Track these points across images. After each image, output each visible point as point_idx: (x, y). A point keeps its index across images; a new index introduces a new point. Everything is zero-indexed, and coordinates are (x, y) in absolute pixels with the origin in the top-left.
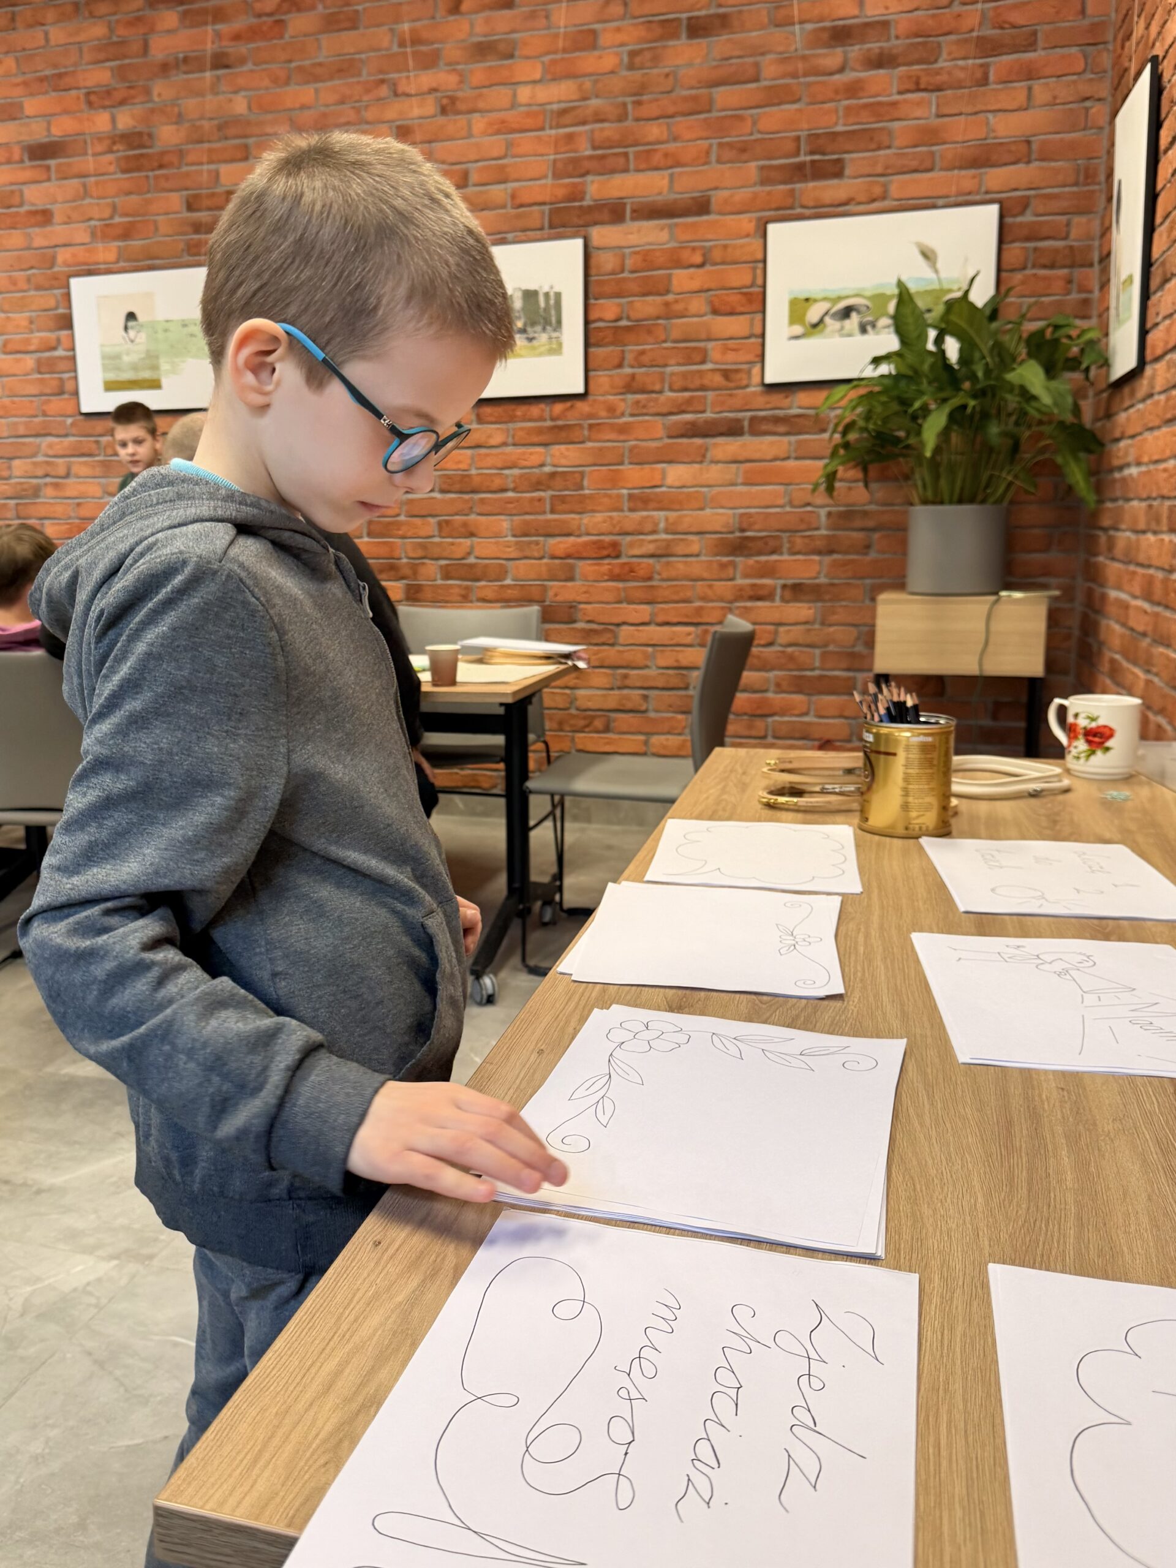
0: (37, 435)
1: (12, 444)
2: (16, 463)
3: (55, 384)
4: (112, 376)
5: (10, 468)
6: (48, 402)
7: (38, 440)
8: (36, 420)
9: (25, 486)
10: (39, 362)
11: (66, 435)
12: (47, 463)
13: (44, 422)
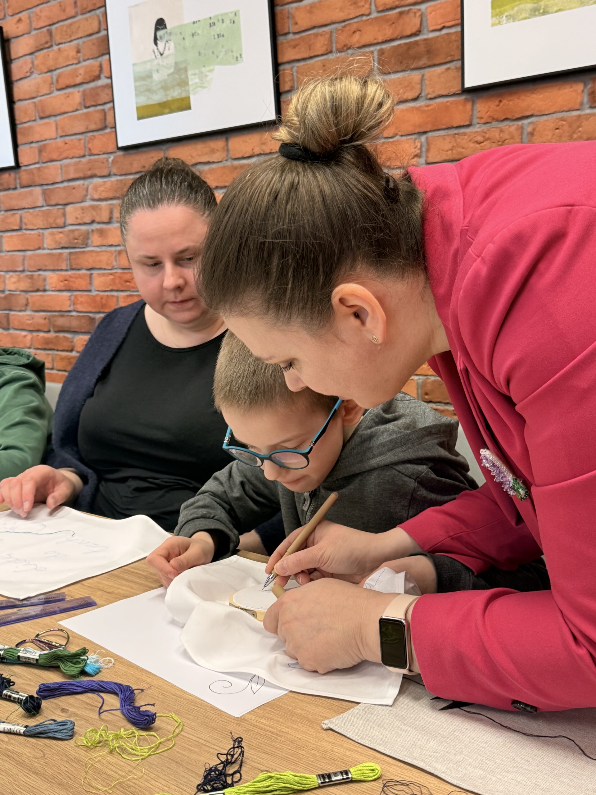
0: (84, 178)
1: (65, 188)
2: (69, 208)
3: (98, 117)
4: (143, 101)
5: (64, 215)
6: (93, 138)
7: (87, 182)
8: (84, 160)
9: (76, 234)
10: (84, 95)
11: (109, 175)
12: (94, 208)
13: (90, 161)
